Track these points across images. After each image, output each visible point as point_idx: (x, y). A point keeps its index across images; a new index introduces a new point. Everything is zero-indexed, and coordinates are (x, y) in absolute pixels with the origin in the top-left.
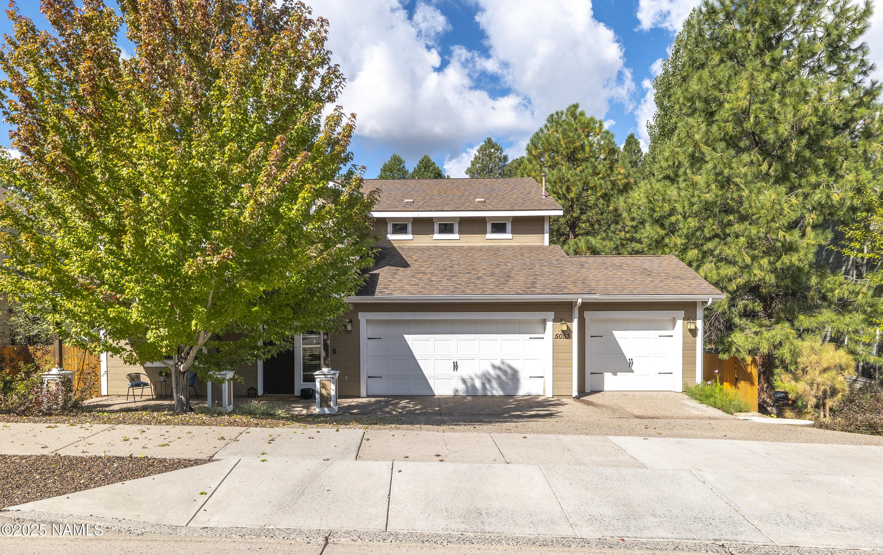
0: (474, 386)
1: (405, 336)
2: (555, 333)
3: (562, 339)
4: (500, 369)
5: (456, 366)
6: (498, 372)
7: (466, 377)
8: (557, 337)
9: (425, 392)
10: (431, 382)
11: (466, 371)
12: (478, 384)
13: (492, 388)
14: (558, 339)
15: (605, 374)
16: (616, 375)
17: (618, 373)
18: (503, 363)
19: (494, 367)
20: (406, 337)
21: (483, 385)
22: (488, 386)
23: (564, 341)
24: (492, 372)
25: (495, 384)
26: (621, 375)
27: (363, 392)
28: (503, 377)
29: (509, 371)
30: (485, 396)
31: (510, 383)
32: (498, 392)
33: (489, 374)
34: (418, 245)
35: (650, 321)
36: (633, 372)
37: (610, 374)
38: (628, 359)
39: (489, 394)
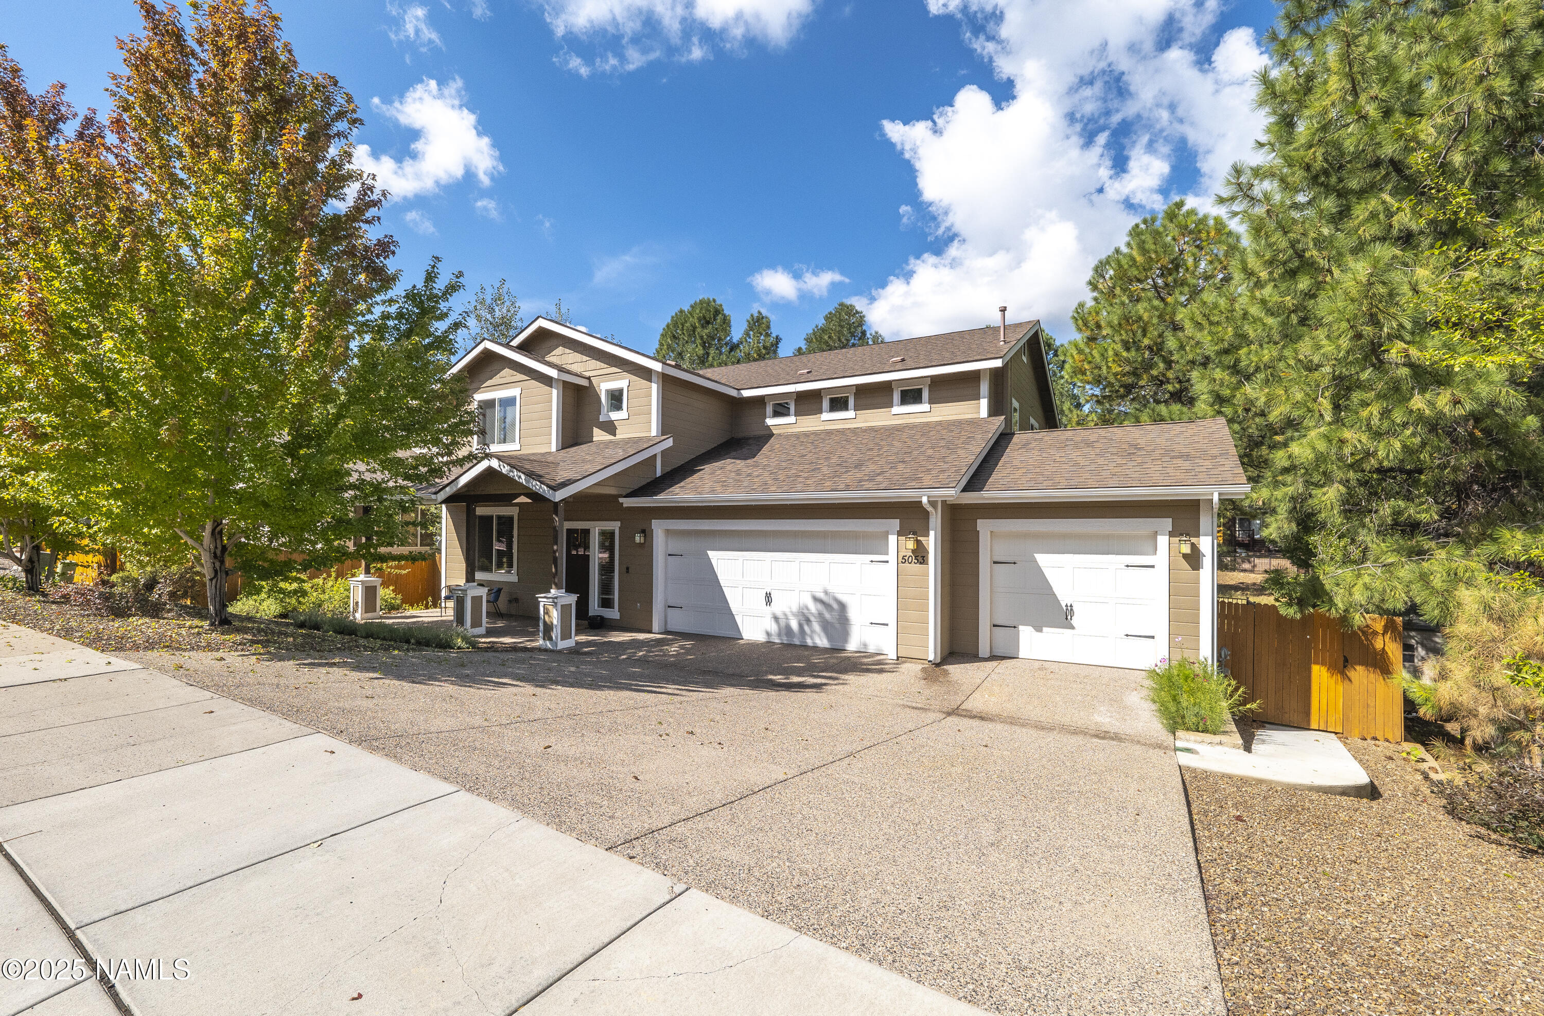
0: (788, 629)
1: (709, 552)
2: (901, 555)
3: (913, 565)
4: (821, 601)
5: (769, 599)
6: (820, 606)
7: (779, 614)
8: (905, 560)
9: (730, 633)
10: (738, 619)
11: (781, 605)
12: (794, 625)
13: (813, 631)
14: (907, 564)
15: (1021, 628)
16: (1041, 631)
17: (1045, 629)
18: (826, 593)
19: (816, 599)
20: (711, 553)
21: (801, 626)
22: (806, 628)
23: (916, 567)
24: (813, 607)
25: (817, 627)
26: (1049, 633)
27: (656, 626)
28: (827, 616)
29: (835, 606)
30: (805, 647)
31: (837, 626)
32: (822, 641)
33: (808, 609)
34: (802, 430)
35: (1107, 537)
36: (1073, 628)
37: (1030, 628)
38: (1064, 605)
39: (809, 642)
